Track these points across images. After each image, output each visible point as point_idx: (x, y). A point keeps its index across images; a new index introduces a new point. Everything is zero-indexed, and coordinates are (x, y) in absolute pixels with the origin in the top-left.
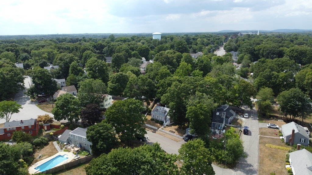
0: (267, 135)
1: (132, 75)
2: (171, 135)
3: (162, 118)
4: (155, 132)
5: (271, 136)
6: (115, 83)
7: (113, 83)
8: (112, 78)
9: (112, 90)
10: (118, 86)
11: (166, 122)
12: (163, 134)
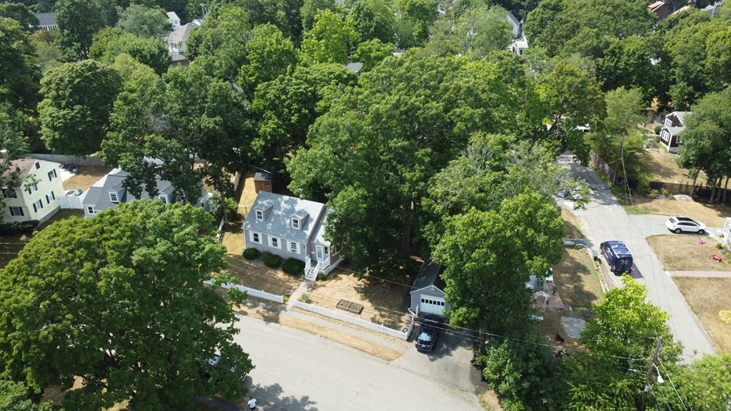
0: (692, 268)
1: (135, 68)
2: (348, 324)
3: (294, 245)
4: (276, 320)
5: (705, 268)
6: (69, 105)
7: (59, 107)
8: (53, 85)
9: (61, 134)
10: (84, 116)
11: (314, 263)
12: (313, 325)
